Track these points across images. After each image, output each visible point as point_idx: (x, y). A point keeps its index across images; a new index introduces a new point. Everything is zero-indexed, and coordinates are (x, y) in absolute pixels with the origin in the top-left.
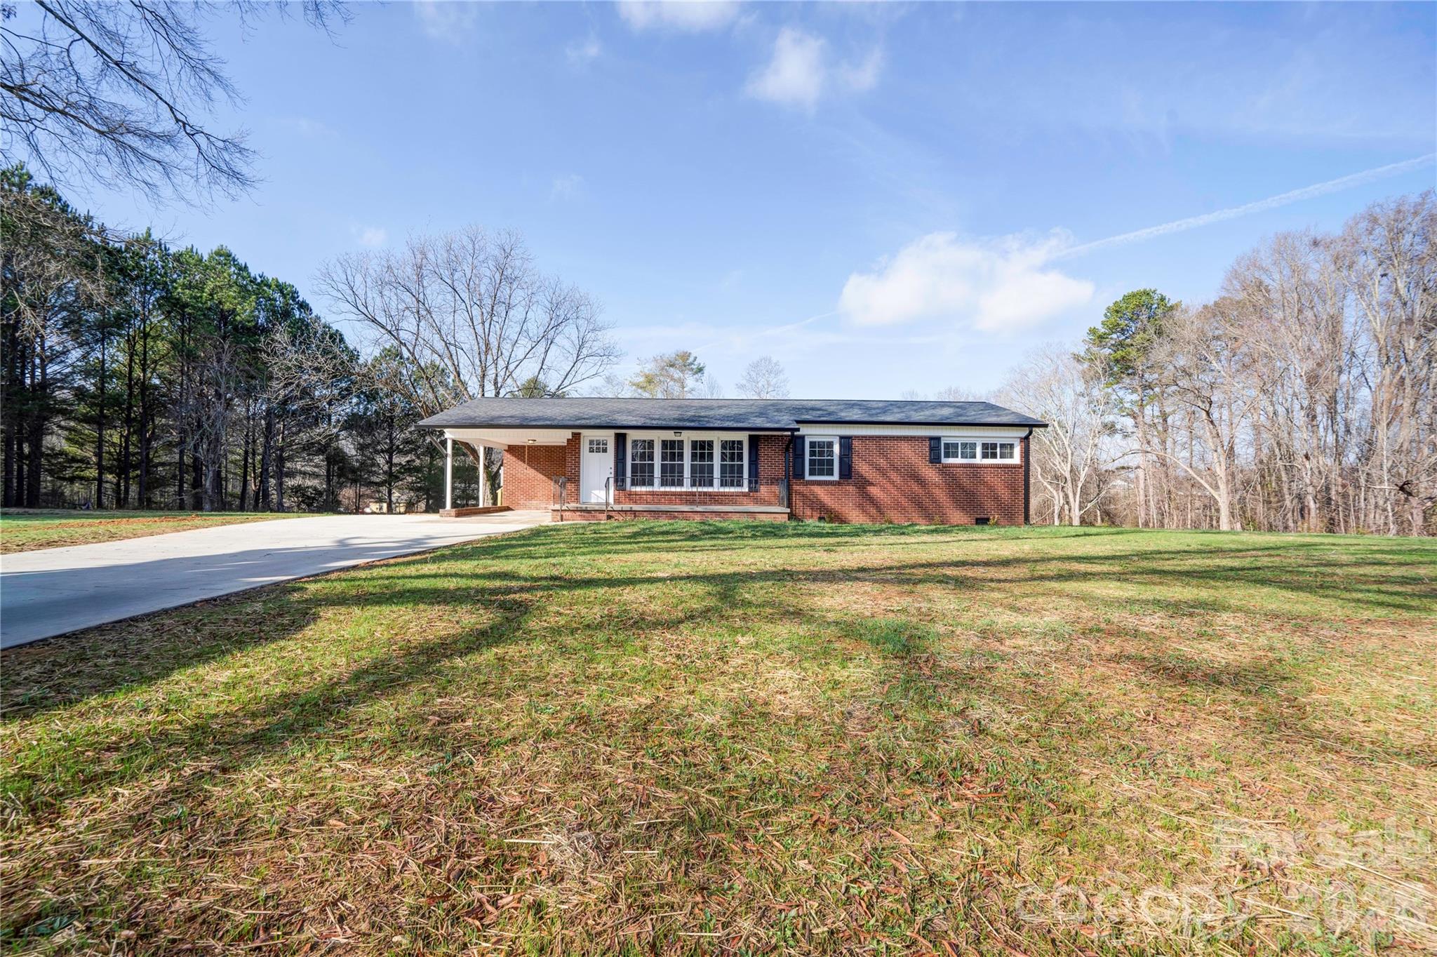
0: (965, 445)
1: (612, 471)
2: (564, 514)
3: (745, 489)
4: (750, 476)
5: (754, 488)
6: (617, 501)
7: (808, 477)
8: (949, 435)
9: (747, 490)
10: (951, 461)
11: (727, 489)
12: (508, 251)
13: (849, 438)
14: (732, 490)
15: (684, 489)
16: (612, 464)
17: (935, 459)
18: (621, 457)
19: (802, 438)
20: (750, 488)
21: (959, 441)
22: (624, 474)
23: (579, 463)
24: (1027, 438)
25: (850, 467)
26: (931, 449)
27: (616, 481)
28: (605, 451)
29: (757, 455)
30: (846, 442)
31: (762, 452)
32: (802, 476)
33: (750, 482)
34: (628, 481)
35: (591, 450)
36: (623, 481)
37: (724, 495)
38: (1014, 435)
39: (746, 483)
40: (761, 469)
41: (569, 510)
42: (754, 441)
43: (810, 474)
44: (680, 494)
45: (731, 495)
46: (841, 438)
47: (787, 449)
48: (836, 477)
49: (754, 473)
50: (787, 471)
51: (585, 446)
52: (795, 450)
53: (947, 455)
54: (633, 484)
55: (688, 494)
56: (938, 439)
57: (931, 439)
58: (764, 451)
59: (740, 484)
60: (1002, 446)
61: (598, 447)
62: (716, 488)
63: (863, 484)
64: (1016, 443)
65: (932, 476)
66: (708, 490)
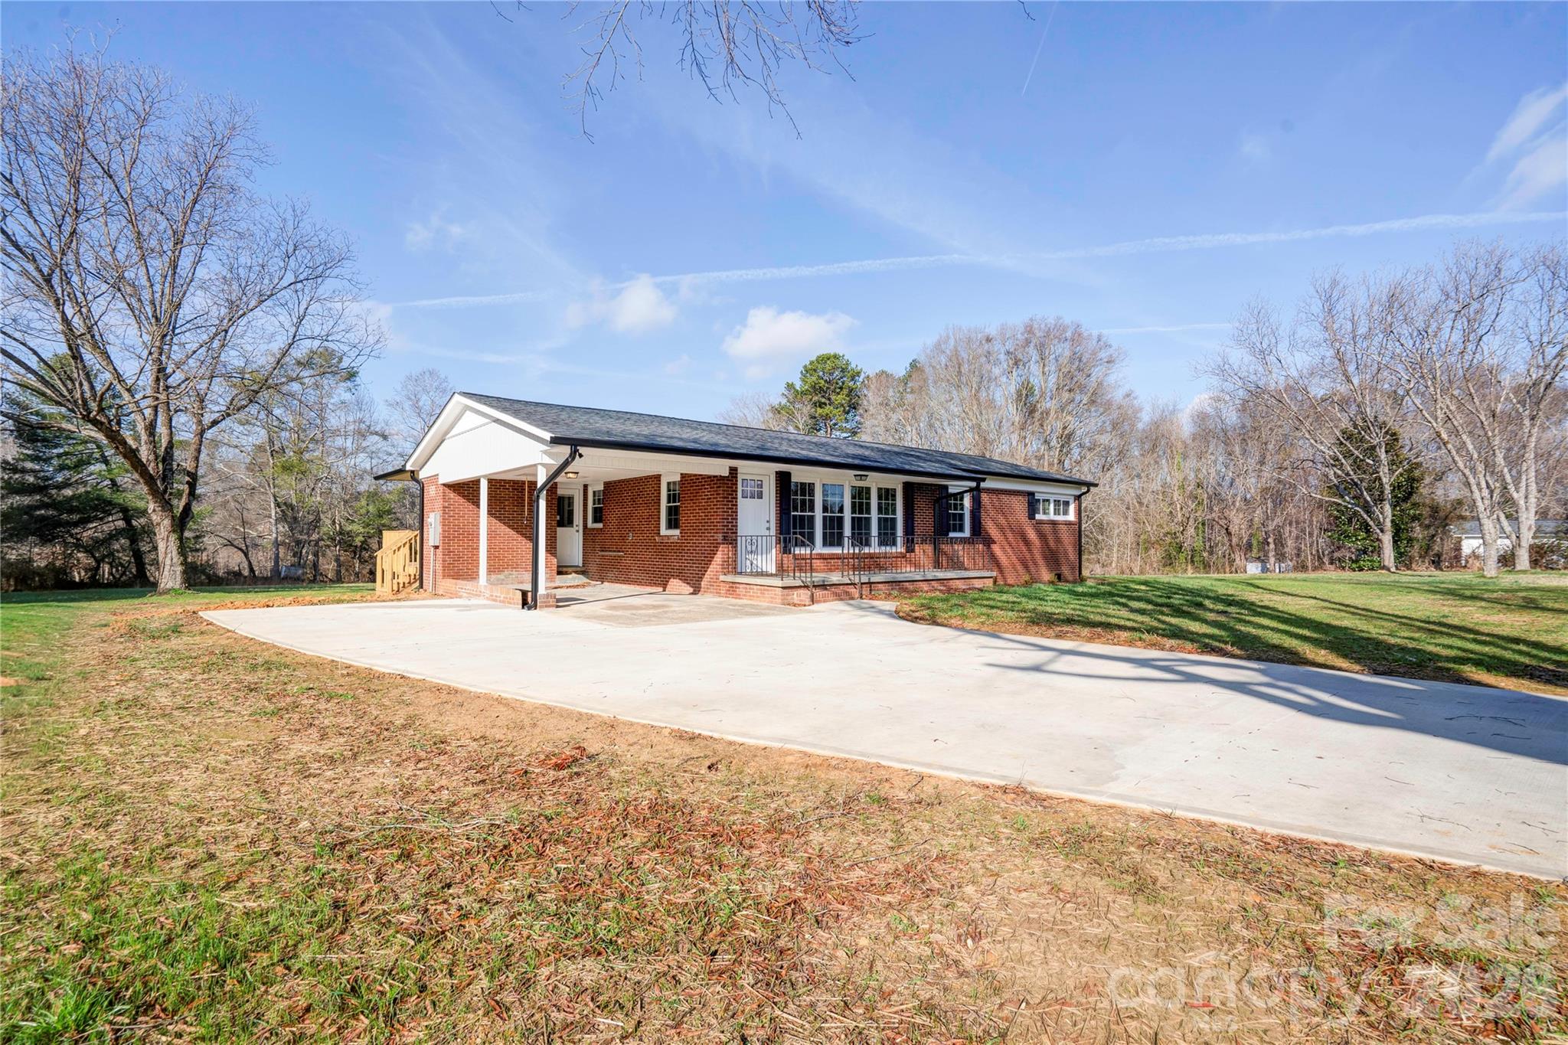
1: (771, 525)
3: (900, 548)
4: (904, 533)
5: (910, 549)
6: (780, 569)
7: (951, 534)
8: (1038, 490)
9: (903, 550)
10: (1038, 516)
11: (884, 549)
14: (889, 549)
15: (845, 550)
17: (1031, 513)
18: (785, 506)
20: (904, 547)
21: (1043, 497)
23: (737, 513)
24: (1079, 496)
25: (977, 522)
26: (1030, 505)
27: (779, 541)
28: (760, 496)
30: (976, 495)
31: (916, 504)
32: (947, 532)
33: (905, 540)
35: (750, 495)
37: (881, 556)
38: (1071, 492)
39: (900, 540)
40: (915, 524)
44: (842, 557)
45: (892, 556)
47: (937, 500)
48: (967, 533)
49: (909, 530)
50: (935, 527)
51: (743, 489)
53: (1036, 511)
55: (848, 556)
56: (1034, 494)
57: (1030, 493)
58: (920, 504)
59: (894, 544)
61: (753, 491)
62: (874, 548)
63: (989, 542)
64: (1071, 500)
65: (1032, 535)
66: (866, 550)
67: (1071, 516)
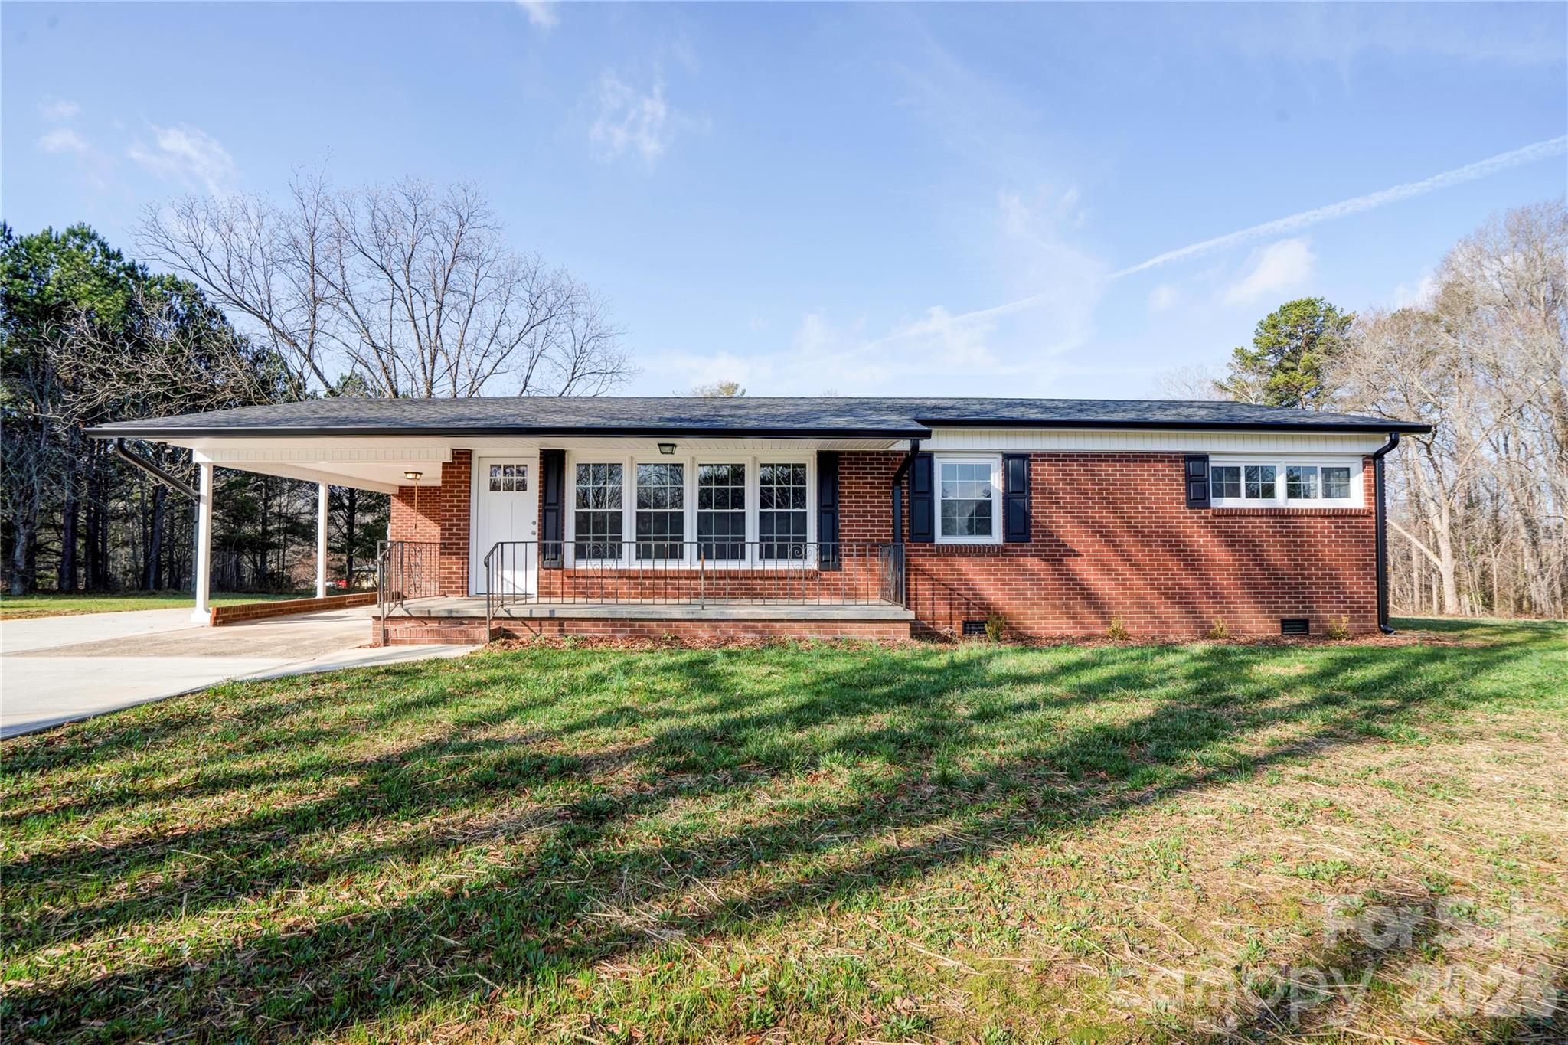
0: (1251, 473)
1: (536, 528)
2: (391, 627)
3: (811, 563)
4: (820, 538)
5: (831, 556)
6: (546, 591)
7: (940, 539)
8: (1223, 449)
9: (815, 566)
10: (1228, 503)
11: (770, 565)
12: (465, 217)
13: (1024, 457)
14: (783, 565)
15: (684, 565)
16: (535, 515)
17: (1198, 498)
18: (552, 499)
19: (929, 457)
20: (821, 561)
21: (1242, 463)
22: (559, 534)
23: (467, 512)
24: (1379, 456)
25: (1027, 516)
26: (1189, 479)
27: (543, 550)
28: (522, 486)
29: (835, 493)
30: (1018, 466)
31: (845, 488)
32: (929, 536)
33: (822, 551)
34: (569, 550)
35: (494, 487)
36: (558, 550)
37: (765, 576)
38: (1350, 450)
39: (812, 551)
40: (843, 522)
41: (411, 618)
42: (828, 463)
43: (944, 533)
44: (677, 576)
45: (781, 577)
46: (1008, 456)
47: (897, 480)
48: (997, 538)
49: (830, 532)
50: (897, 526)
51: (480, 478)
52: (913, 482)
53: (1219, 493)
54: (580, 554)
55: (692, 575)
56: (1203, 458)
57: (1189, 458)
58: (850, 486)
59: (799, 554)
60: (1327, 472)
61: (510, 480)
62: (752, 562)
63: (1057, 553)
64: (1356, 465)
65: (1202, 539)
66: (733, 565)
67: (1356, 498)
